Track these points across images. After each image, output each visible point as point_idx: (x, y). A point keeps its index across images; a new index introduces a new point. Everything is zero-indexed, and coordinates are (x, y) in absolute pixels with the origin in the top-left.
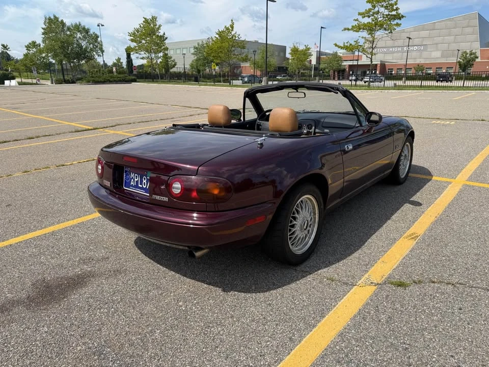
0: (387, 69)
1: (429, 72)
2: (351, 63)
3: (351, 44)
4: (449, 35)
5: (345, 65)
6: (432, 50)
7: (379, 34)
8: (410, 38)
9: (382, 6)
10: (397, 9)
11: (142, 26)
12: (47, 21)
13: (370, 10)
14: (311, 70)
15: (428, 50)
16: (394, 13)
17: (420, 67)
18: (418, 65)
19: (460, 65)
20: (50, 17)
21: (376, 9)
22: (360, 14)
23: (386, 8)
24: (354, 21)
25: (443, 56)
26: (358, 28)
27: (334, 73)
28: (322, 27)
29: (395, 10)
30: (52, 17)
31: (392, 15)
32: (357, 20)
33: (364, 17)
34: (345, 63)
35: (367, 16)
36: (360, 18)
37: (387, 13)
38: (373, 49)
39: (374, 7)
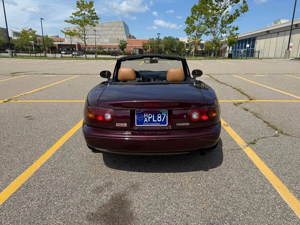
0: (82, 48)
1: (105, 50)
2: (59, 43)
3: (71, 32)
4: (111, 30)
5: (55, 44)
6: (104, 38)
7: (88, 27)
8: (95, 31)
9: (86, 11)
10: (95, 13)
13: (79, 12)
14: (32, 46)
15: (102, 38)
16: (94, 15)
17: (101, 48)
18: (99, 46)
19: (120, 47)
21: (83, 12)
22: (73, 14)
23: (89, 12)
24: (70, 18)
25: (110, 42)
26: (73, 22)
27: (49, 49)
28: (41, 19)
29: (94, 14)
31: (93, 16)
32: (72, 17)
33: (76, 16)
34: (55, 43)
35: (78, 16)
36: (73, 16)
37: (90, 15)
38: (85, 36)
39: (82, 10)
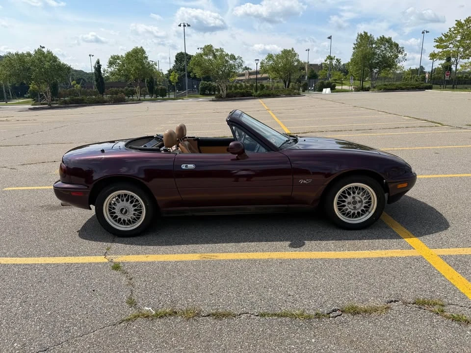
11: (452, 29)
12: (359, 37)
20: (361, 34)
30: (363, 34)
